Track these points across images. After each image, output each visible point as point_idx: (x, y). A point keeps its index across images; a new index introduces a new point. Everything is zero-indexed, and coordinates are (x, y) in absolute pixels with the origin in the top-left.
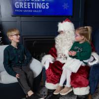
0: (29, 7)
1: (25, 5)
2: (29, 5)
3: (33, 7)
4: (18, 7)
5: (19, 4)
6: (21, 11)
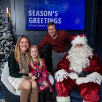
0: (42, 22)
1: (38, 20)
2: (42, 20)
3: (45, 23)
4: (32, 22)
5: (33, 19)
6: (35, 26)
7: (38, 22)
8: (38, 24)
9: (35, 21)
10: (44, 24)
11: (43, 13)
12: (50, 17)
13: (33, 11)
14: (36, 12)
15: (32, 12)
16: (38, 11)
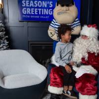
0: (36, 13)
1: (32, 11)
2: (36, 11)
3: (40, 13)
4: (25, 13)
5: (26, 10)
6: (29, 17)
7: (32, 13)
8: (32, 15)
9: (29, 12)
10: (38, 15)
11: (37, 3)
12: (44, 8)
13: (27, 1)
14: (29, 3)
15: (25, 3)
16: (32, 2)
